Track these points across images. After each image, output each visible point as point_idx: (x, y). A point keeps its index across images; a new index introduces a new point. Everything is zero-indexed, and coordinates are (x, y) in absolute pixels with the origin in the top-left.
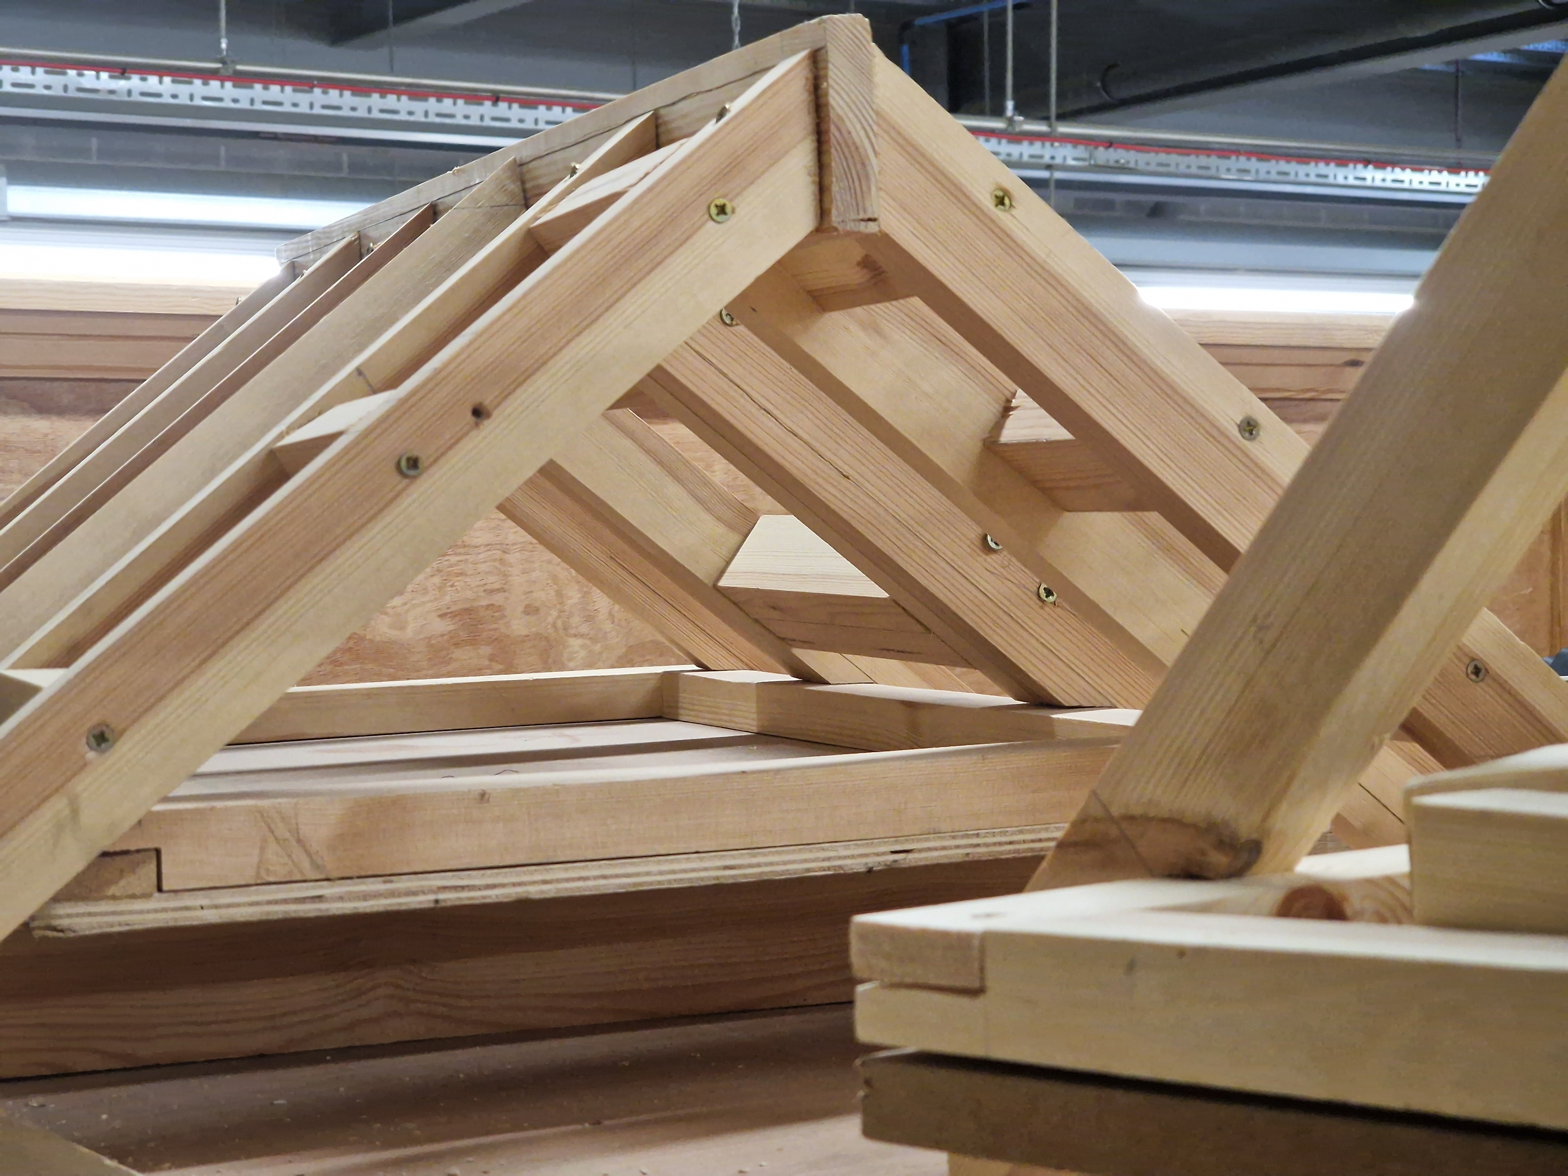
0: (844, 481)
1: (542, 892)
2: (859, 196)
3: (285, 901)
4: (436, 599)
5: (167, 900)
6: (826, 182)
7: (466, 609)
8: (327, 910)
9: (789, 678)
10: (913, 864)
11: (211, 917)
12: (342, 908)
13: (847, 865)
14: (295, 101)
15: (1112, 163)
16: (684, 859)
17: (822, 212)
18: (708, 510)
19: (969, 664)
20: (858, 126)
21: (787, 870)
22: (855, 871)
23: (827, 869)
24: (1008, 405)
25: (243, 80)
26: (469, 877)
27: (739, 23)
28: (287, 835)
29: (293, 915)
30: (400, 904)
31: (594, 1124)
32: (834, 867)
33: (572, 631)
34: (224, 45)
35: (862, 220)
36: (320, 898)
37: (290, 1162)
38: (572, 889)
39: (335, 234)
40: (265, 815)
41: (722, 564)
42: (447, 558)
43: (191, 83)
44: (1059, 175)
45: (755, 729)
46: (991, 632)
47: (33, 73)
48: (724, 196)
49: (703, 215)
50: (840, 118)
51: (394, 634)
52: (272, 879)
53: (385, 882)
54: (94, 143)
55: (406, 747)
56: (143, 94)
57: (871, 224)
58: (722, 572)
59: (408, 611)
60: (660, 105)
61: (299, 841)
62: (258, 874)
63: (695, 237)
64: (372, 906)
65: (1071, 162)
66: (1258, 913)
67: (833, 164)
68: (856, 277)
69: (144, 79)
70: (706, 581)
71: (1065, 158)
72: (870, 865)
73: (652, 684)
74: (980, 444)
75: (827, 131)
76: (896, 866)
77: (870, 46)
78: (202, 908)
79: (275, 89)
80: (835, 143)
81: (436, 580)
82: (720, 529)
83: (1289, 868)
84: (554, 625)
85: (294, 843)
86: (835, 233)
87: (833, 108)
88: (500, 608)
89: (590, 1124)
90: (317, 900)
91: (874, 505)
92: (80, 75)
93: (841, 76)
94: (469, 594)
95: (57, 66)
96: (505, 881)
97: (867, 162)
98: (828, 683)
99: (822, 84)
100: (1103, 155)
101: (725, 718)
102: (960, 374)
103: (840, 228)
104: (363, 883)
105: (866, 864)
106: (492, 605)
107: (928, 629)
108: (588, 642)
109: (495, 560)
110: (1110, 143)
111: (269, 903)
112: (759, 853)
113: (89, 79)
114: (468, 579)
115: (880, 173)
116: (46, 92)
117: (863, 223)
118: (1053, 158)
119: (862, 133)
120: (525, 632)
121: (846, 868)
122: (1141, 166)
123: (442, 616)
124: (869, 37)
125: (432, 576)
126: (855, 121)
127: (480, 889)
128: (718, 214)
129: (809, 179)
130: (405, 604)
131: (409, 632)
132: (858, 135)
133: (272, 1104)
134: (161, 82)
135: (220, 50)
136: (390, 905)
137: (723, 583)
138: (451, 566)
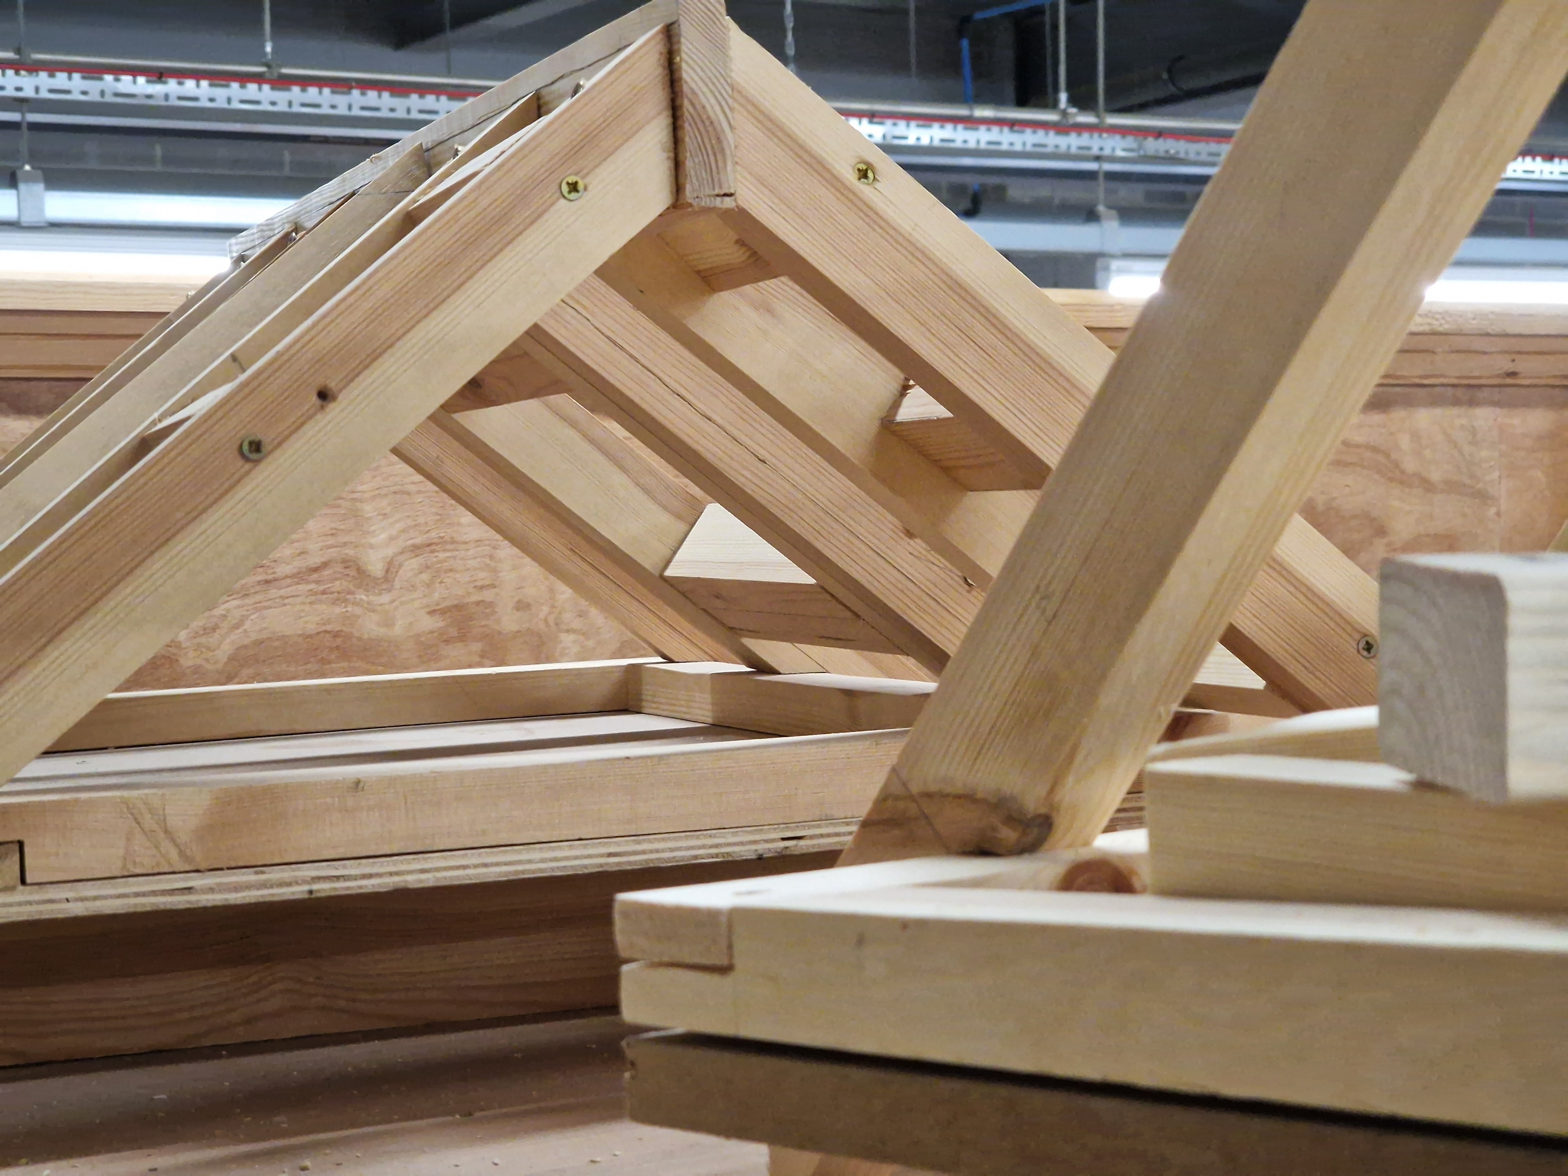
0: (760, 465)
1: (420, 881)
2: (714, 172)
3: (154, 893)
4: (425, 596)
5: (30, 893)
6: (681, 157)
7: (456, 606)
8: (198, 901)
9: (744, 668)
10: (805, 851)
11: (78, 909)
12: (214, 900)
13: (734, 852)
14: (333, 103)
15: (1162, 154)
16: (567, 846)
17: (678, 188)
18: (654, 499)
19: (902, 650)
20: (713, 101)
21: (674, 857)
22: (744, 858)
23: (715, 856)
24: (906, 384)
25: (283, 82)
26: (345, 867)
27: (792, 19)
28: (155, 827)
29: (162, 907)
30: (273, 895)
31: (465, 1115)
32: (723, 855)
33: (564, 627)
34: (269, 49)
35: (718, 195)
36: (189, 889)
37: (149, 1155)
38: (451, 878)
39: (276, 226)
40: (131, 806)
41: (668, 552)
42: (436, 554)
43: (227, 86)
44: (1108, 167)
45: (710, 720)
46: (916, 618)
47: (70, 78)
48: (576, 174)
49: (554, 194)
50: (694, 92)
51: (382, 631)
52: (138, 871)
53: (256, 873)
54: (158, 151)
55: (359, 742)
56: (180, 98)
57: (727, 199)
58: (668, 562)
59: (396, 608)
60: (540, 86)
61: (166, 831)
62: (124, 867)
63: (546, 216)
64: (244, 897)
65: (1120, 153)
66: (1037, 888)
67: (687, 139)
68: (735, 256)
69: (180, 83)
70: (653, 572)
71: (1113, 149)
72: (760, 852)
73: (616, 677)
74: (877, 423)
75: (681, 106)
76: (788, 852)
77: (724, 19)
78: (68, 900)
79: (313, 91)
80: (689, 117)
81: (425, 577)
82: (664, 518)
83: (1087, 843)
84: (546, 621)
85: (162, 835)
86: (690, 209)
87: (686, 82)
88: (491, 604)
89: (461, 1115)
90: (187, 891)
91: (792, 490)
92: (117, 80)
93: (694, 50)
94: (460, 592)
95: (93, 72)
96: (382, 870)
97: (722, 138)
98: (778, 673)
99: (675, 58)
100: (1153, 146)
101: (683, 709)
102: (856, 353)
103: (695, 203)
104: (235, 874)
105: (756, 850)
106: (482, 601)
107: (858, 616)
108: (582, 638)
109: (484, 556)
110: (1159, 133)
111: (137, 895)
112: (644, 840)
113: (126, 84)
114: (458, 576)
115: (736, 147)
116: (83, 98)
117: (719, 199)
118: (1101, 149)
119: (717, 108)
120: (514, 627)
121: (734, 855)
122: (1192, 156)
123: (432, 613)
124: (723, 10)
125: (421, 573)
126: (709, 95)
127: (356, 880)
128: (570, 192)
129: (664, 155)
130: (393, 601)
131: (398, 630)
132: (713, 109)
133: (152, 1099)
134: (198, 86)
135: (265, 54)
136: (262, 896)
137: (669, 573)
138: (439, 562)
